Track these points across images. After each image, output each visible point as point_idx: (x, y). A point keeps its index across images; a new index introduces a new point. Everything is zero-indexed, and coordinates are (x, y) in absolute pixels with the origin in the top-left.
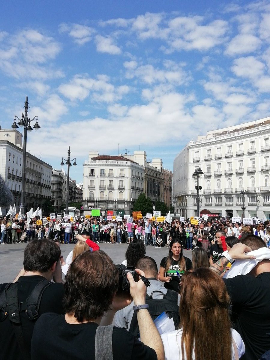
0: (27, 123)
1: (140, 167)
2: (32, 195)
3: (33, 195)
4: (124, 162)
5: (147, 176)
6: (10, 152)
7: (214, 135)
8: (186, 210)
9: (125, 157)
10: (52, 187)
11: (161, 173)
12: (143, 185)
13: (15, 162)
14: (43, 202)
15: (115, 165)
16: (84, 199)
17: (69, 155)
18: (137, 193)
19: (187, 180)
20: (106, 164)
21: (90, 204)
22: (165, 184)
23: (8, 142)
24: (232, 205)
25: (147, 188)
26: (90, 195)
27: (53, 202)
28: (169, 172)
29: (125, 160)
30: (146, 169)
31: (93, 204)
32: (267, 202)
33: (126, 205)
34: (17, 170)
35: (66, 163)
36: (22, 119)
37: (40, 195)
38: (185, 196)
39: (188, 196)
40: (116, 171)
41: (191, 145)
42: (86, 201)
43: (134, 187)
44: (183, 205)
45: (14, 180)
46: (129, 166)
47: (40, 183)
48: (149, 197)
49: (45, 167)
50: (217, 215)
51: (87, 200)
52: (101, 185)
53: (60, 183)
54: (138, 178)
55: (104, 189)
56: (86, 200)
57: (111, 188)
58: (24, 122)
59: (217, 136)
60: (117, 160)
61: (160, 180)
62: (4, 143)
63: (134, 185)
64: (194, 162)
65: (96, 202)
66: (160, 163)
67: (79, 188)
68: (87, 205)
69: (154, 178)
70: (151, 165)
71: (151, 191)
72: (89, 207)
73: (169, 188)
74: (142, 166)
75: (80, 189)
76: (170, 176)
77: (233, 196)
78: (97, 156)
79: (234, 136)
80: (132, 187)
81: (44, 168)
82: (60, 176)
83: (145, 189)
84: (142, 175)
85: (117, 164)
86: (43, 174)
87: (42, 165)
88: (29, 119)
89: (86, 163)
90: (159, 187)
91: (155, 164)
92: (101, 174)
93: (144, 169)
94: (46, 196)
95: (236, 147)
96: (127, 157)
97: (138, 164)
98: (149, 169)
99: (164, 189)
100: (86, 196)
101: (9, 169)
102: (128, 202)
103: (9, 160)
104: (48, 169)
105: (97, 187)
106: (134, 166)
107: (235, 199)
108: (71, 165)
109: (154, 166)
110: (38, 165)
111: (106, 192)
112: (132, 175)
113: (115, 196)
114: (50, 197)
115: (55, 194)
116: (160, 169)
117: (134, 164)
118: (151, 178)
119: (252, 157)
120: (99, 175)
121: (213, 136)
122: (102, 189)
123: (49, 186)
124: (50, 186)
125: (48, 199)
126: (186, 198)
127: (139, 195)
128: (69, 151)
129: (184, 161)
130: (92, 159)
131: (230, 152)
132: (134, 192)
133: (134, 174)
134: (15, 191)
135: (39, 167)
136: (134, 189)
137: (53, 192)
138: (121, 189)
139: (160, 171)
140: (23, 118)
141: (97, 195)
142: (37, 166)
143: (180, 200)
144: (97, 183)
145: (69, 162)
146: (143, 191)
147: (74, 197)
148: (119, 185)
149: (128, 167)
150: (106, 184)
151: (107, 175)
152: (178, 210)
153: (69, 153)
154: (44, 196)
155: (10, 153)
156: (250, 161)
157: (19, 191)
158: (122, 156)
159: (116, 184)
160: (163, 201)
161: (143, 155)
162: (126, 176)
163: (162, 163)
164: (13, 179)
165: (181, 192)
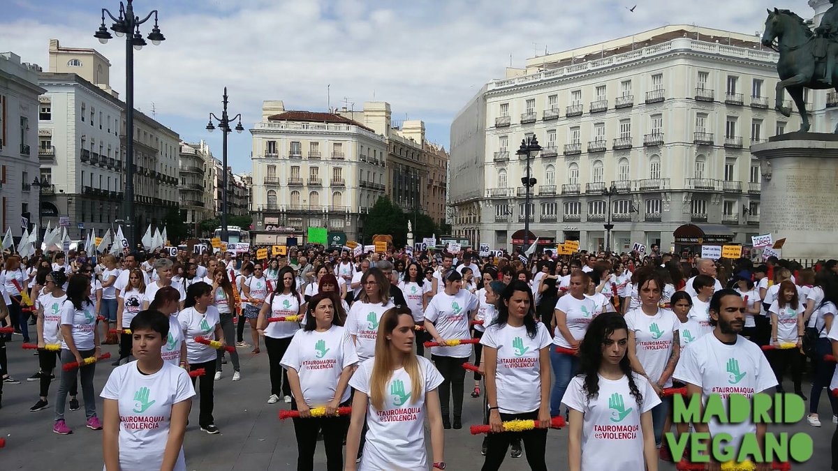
0: (134, 28)
1: (377, 138)
2: (137, 198)
3: (141, 199)
4: (343, 128)
5: (391, 158)
6: (84, 102)
7: (542, 66)
8: (478, 231)
9: (343, 115)
10: (180, 181)
11: (421, 152)
12: (384, 179)
13: (96, 124)
14: (161, 214)
15: (322, 134)
16: (255, 209)
17: (225, 108)
18: (372, 194)
19: (482, 167)
20: (303, 130)
21: (268, 220)
22: (430, 176)
23: (78, 79)
24: (578, 220)
25: (392, 184)
26: (268, 199)
27: (184, 213)
28: (439, 149)
29: (344, 123)
30: (390, 142)
31: (275, 220)
32: (653, 212)
33: (348, 221)
34: (101, 143)
35: (220, 126)
36: (121, 18)
37: (156, 199)
38: (477, 201)
39: (483, 200)
40: (326, 148)
41: (491, 89)
42: (259, 212)
43: (365, 182)
44: (472, 221)
45: (96, 164)
46: (353, 135)
47: (154, 172)
48: (397, 203)
49: (163, 136)
50: (548, 242)
51: (261, 210)
52: (292, 178)
53: (199, 173)
54: (374, 162)
55: (301, 186)
56: (259, 209)
57: (315, 184)
58: (126, 24)
59: (549, 70)
60: (327, 122)
61: (418, 167)
62: (69, 80)
63: (365, 179)
64: (497, 126)
65: (282, 215)
66: (420, 131)
67: (240, 184)
68: (263, 221)
69: (407, 164)
70: (400, 134)
71: (401, 190)
72: (267, 225)
73: (438, 185)
74: (382, 135)
75: (243, 185)
76: (441, 158)
77: (581, 200)
78: (282, 112)
79: (586, 70)
80: (360, 181)
81: (162, 138)
82: (197, 158)
83: (389, 187)
84: (381, 156)
85: (327, 130)
86: (160, 152)
87: (157, 133)
88: (137, 18)
89: (257, 127)
90: (418, 182)
91: (409, 132)
92: (292, 152)
93: (387, 142)
94: (169, 202)
95: (589, 95)
96: (349, 116)
97: (373, 132)
98: (396, 142)
99: (428, 188)
100: (259, 201)
101: (83, 141)
102: (352, 214)
103: (83, 119)
104: (170, 142)
105: (284, 183)
106: (364, 137)
107: (585, 207)
108: (230, 130)
109: (407, 136)
110: (149, 131)
111: (305, 193)
112: (361, 156)
113: (325, 201)
114: (178, 203)
115: (189, 197)
116: (419, 142)
117: (364, 133)
118: (402, 162)
119: (624, 115)
120: (287, 155)
121: (541, 69)
122: (295, 186)
123: (175, 180)
124: (177, 180)
125: (173, 207)
126: (479, 205)
127: (377, 198)
128: (225, 97)
129: (476, 125)
130: (270, 119)
131: (576, 104)
132: (366, 193)
133: (365, 153)
134: (100, 190)
135: (151, 136)
136: (365, 187)
137: (183, 192)
138: (338, 186)
139: (420, 148)
140: (123, 16)
141: (284, 200)
142: (145, 134)
143: (465, 211)
144: (283, 173)
145: (225, 124)
146: (384, 190)
147: (230, 203)
148: (332, 178)
149: (350, 139)
150: (304, 174)
151: (305, 154)
152: (459, 231)
153: (225, 102)
154: (165, 201)
155: (83, 104)
156: (619, 124)
157: (108, 191)
158: (337, 113)
159: (325, 175)
160: (425, 213)
161: (382, 111)
162: (346, 159)
163: (423, 129)
164: (93, 163)
165: (467, 194)
